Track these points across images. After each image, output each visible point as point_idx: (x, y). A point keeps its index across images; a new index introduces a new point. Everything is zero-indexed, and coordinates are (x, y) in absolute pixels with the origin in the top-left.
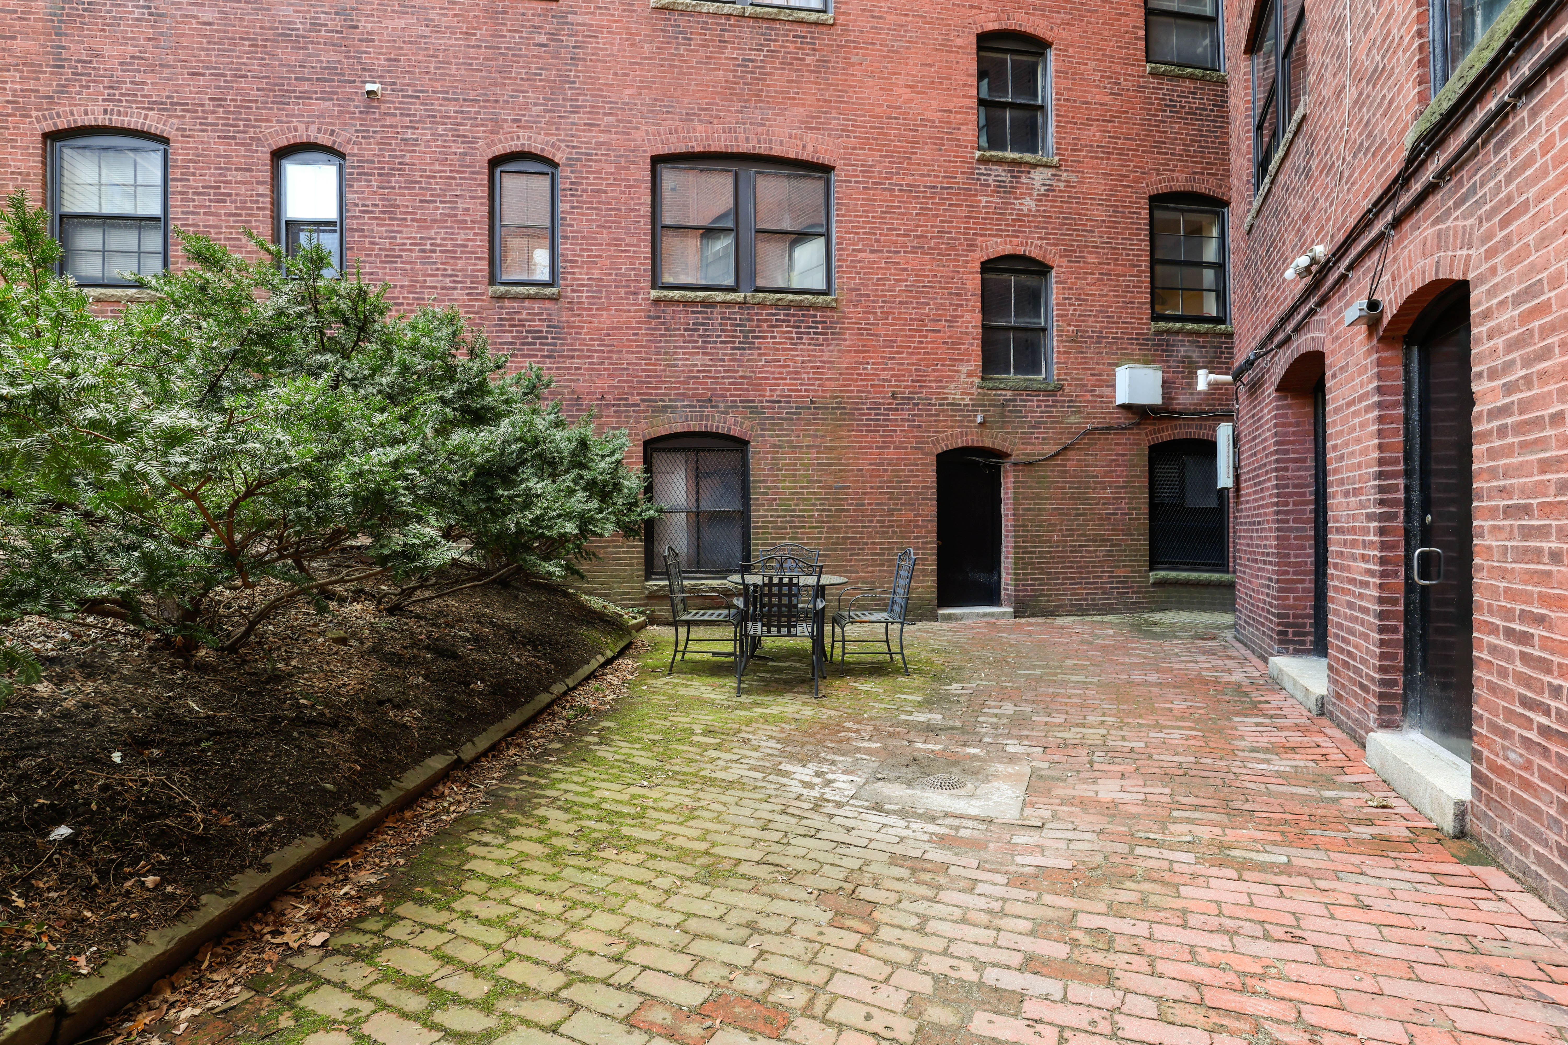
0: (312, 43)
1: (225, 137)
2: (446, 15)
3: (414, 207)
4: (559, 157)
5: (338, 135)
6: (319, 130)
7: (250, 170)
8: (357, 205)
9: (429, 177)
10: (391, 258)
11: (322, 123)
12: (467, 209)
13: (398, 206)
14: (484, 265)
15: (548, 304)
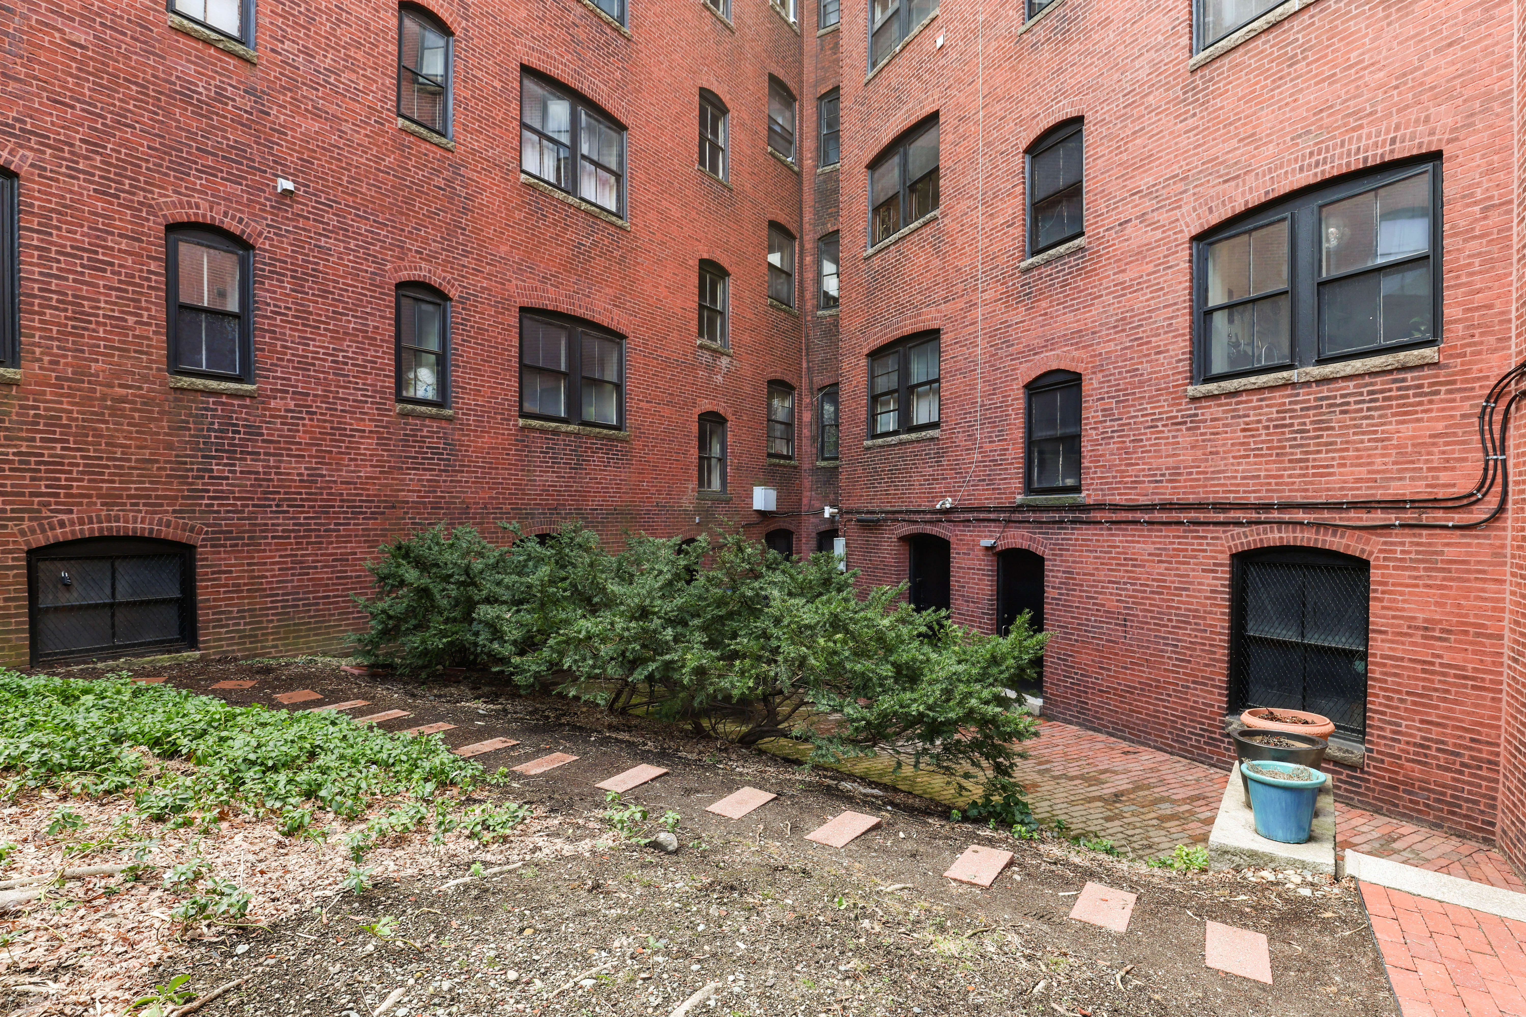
0: (217, 114)
1: (104, 193)
2: (358, 132)
3: (327, 317)
4: (454, 293)
5: (247, 225)
6: (226, 214)
7: (140, 241)
8: (269, 305)
9: (341, 289)
10: (304, 366)
11: (229, 207)
12: (377, 328)
13: (311, 313)
14: (390, 383)
15: (444, 424)
